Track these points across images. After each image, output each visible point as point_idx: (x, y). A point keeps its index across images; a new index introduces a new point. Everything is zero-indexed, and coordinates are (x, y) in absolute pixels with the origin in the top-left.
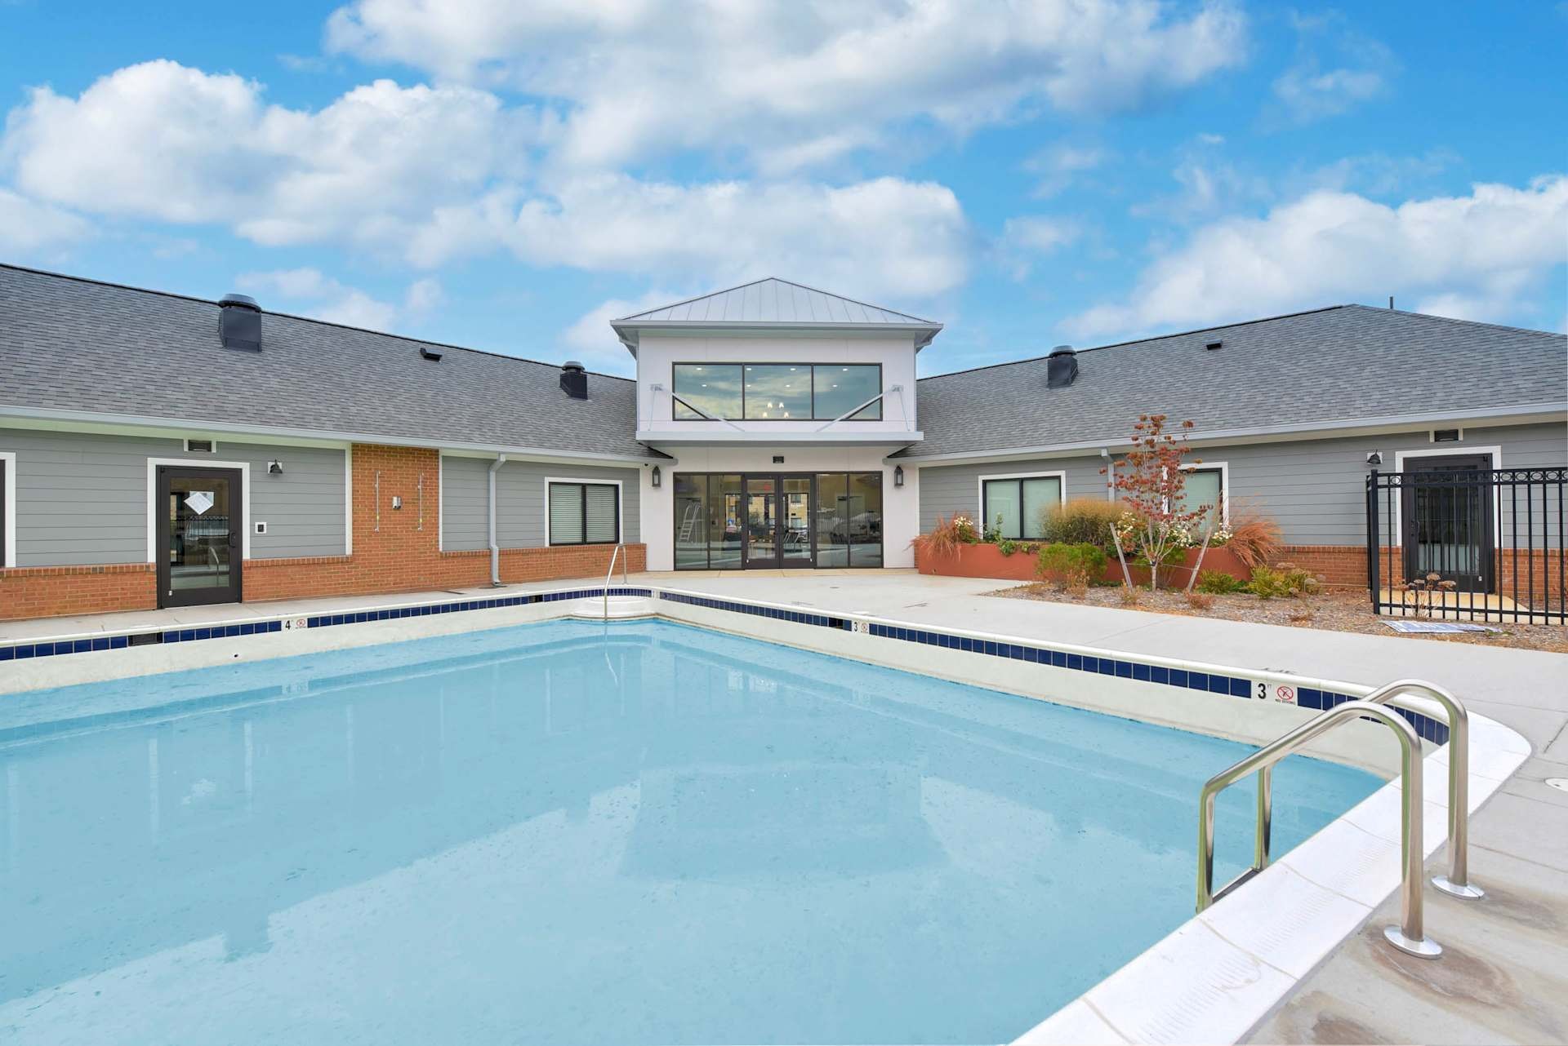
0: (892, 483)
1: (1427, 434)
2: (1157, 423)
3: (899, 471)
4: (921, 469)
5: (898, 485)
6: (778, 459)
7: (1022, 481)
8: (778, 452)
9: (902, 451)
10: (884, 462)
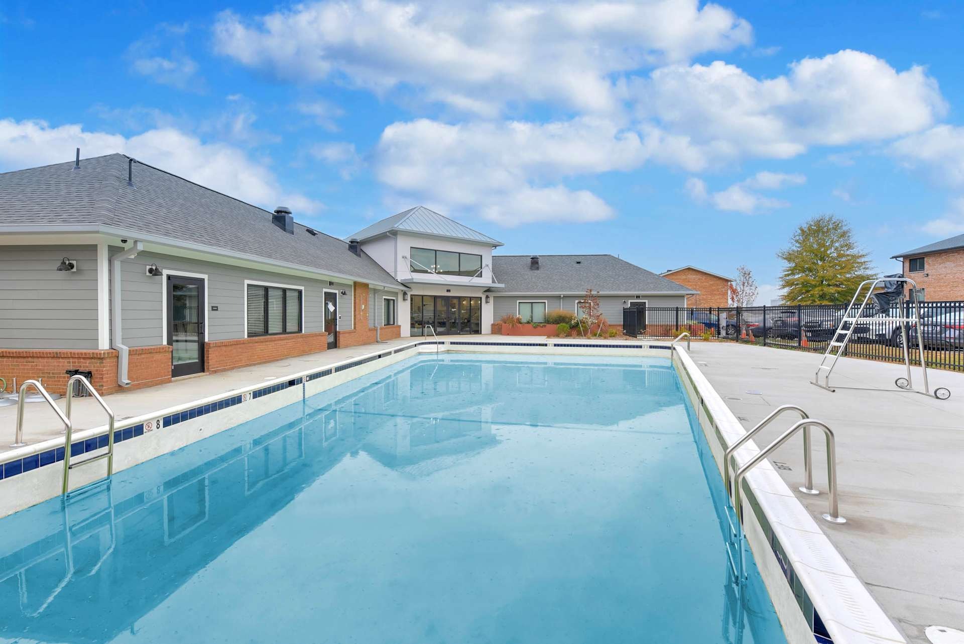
0: (485, 302)
1: (634, 296)
2: (591, 291)
3: (487, 297)
4: (494, 297)
5: (487, 302)
6: (448, 291)
7: (532, 303)
8: (449, 288)
9: (489, 290)
10: (483, 294)
